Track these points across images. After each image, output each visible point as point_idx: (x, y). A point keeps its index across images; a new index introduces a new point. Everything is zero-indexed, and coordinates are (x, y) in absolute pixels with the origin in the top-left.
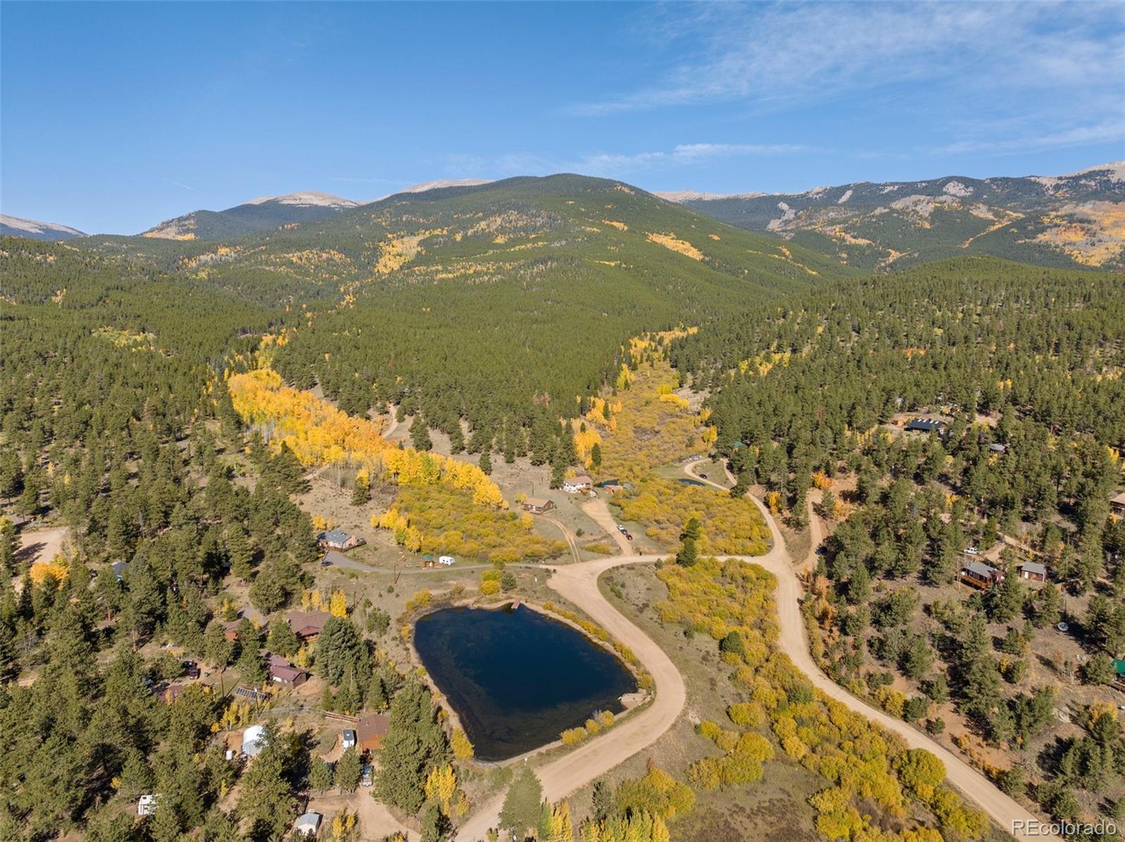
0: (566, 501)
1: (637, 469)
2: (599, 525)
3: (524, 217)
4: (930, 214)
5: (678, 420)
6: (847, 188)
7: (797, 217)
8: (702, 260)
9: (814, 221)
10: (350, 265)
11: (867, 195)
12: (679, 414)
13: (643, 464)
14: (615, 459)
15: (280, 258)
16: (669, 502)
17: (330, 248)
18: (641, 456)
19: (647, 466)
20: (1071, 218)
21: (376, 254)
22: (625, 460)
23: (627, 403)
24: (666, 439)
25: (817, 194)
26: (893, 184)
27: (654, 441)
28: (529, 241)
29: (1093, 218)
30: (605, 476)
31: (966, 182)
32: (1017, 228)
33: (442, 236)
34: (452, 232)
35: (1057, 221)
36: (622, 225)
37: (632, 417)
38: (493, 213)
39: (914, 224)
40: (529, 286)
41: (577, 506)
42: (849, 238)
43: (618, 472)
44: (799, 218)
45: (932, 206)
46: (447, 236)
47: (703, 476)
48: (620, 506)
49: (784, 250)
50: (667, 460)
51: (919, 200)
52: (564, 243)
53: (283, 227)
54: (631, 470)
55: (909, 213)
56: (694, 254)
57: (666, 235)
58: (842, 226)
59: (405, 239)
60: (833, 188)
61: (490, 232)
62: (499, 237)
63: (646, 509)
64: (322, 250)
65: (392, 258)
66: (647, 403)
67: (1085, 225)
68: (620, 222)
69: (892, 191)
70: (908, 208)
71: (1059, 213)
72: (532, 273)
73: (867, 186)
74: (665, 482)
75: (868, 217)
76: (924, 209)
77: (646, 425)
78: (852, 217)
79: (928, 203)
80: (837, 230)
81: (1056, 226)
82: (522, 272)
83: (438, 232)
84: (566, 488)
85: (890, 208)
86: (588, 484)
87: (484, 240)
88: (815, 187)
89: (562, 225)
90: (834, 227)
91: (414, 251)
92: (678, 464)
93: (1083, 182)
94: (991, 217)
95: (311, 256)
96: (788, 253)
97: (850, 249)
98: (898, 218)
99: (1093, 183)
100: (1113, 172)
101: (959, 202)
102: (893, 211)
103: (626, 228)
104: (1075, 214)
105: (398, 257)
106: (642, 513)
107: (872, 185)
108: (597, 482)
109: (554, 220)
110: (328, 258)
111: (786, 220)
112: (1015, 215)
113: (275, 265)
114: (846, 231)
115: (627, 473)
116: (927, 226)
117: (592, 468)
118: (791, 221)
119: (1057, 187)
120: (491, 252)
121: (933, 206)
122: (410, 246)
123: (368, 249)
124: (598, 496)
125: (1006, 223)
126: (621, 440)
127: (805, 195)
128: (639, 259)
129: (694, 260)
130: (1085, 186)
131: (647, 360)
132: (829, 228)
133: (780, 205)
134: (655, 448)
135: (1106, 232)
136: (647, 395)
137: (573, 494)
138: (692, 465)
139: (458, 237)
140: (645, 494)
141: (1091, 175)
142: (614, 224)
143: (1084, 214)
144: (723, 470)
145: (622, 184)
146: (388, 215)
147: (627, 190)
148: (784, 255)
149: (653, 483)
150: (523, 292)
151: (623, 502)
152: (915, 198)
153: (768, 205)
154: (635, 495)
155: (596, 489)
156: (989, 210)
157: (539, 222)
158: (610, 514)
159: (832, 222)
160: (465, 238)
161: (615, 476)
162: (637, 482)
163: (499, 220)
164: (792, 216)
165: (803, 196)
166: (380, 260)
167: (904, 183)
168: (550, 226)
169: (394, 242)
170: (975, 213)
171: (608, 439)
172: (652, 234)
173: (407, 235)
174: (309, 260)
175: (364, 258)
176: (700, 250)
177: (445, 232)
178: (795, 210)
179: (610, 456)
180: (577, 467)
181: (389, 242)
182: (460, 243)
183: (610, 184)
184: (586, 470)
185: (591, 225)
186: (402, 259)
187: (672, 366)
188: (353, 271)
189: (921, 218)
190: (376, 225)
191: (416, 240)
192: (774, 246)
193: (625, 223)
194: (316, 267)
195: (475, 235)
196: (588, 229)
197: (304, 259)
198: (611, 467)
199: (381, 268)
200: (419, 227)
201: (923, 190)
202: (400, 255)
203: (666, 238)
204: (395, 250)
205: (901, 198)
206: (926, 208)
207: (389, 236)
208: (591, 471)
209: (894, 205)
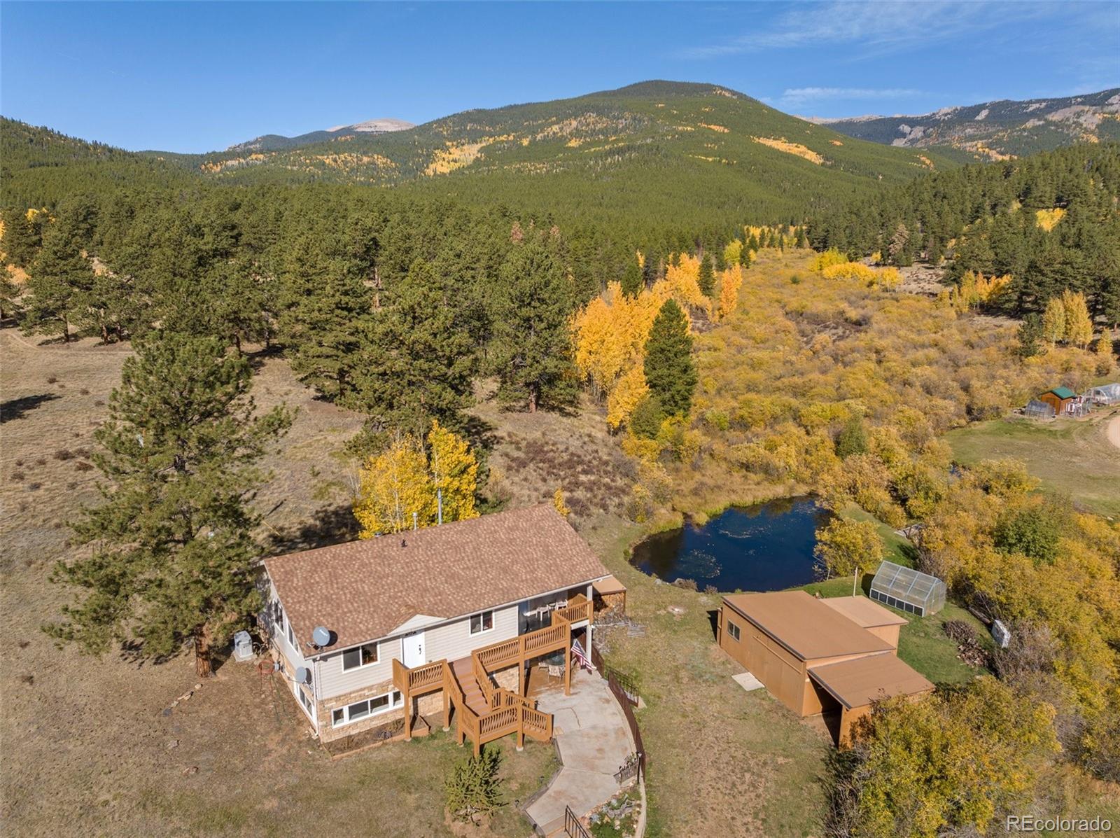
3: (604, 119)
4: (1098, 126)
6: (983, 107)
7: (926, 135)
8: (823, 164)
9: (947, 138)
10: (394, 170)
11: (1006, 113)
12: (886, 295)
15: (311, 159)
17: (376, 152)
21: (429, 158)
23: (750, 280)
25: (946, 115)
26: (1039, 101)
28: (607, 142)
30: (715, 473)
33: (507, 142)
34: (520, 137)
36: (722, 128)
38: (568, 117)
39: (1077, 138)
40: (599, 177)
42: (994, 155)
44: (929, 136)
45: (1099, 117)
46: (513, 142)
49: (923, 159)
51: (1083, 111)
52: (650, 140)
53: (336, 139)
55: (1070, 126)
56: (812, 156)
57: (775, 139)
58: (984, 141)
59: (465, 147)
60: (965, 108)
61: (562, 136)
62: (573, 141)
64: (365, 153)
65: (445, 163)
66: (795, 281)
68: (720, 125)
69: (1038, 109)
70: (1068, 119)
72: (604, 164)
73: (1006, 104)
75: (1016, 132)
76: (1090, 121)
78: (996, 132)
79: (1094, 114)
80: (979, 145)
82: (592, 163)
83: (503, 138)
85: (1046, 120)
87: (560, 141)
89: (649, 126)
90: (975, 143)
91: (473, 157)
95: (349, 159)
96: (928, 162)
98: (1056, 131)
102: (1049, 123)
103: (726, 131)
105: (452, 163)
107: (1013, 103)
109: (640, 121)
110: (368, 162)
111: (913, 139)
113: (301, 166)
114: (990, 146)
116: (1094, 140)
118: (919, 140)
120: (561, 154)
121: (1101, 117)
122: (468, 153)
123: (420, 156)
127: (931, 117)
128: (744, 156)
129: (813, 163)
132: (968, 144)
133: (901, 127)
139: (525, 142)
142: (712, 127)
145: (722, 88)
146: (451, 124)
147: (727, 94)
148: (924, 163)
150: (589, 183)
152: (1077, 109)
153: (887, 129)
157: (622, 123)
159: (972, 138)
160: (532, 143)
161: (768, 472)
163: (574, 123)
164: (920, 134)
165: (928, 117)
166: (430, 166)
167: (1055, 100)
168: (635, 127)
169: (451, 150)
171: (714, 332)
172: (759, 138)
173: (469, 143)
174: (345, 163)
175: (414, 163)
176: (819, 154)
177: (511, 138)
178: (922, 128)
179: (730, 375)
180: (555, 415)
181: (446, 149)
182: (527, 147)
183: (709, 88)
184: (600, 435)
185: (685, 125)
186: (457, 165)
187: (817, 249)
188: (396, 175)
189: (1086, 131)
190: (436, 134)
191: (479, 146)
192: (911, 154)
193: (726, 127)
194: (352, 169)
195: (545, 140)
196: (680, 128)
197: (339, 161)
198: (742, 424)
199: (430, 172)
200: (484, 134)
201: (1082, 103)
202: (455, 161)
203: (775, 142)
204: (451, 157)
205: (1056, 110)
206: (1092, 119)
207: (448, 143)
208: (630, 440)
209: (1050, 117)
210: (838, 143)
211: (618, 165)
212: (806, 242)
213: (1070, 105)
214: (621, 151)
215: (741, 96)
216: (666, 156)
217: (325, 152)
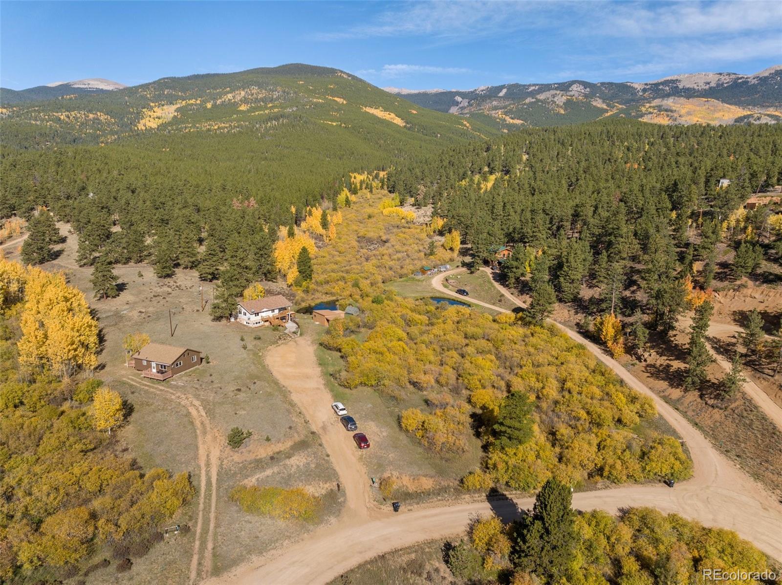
0: (235, 344)
1: (365, 284)
2: (292, 405)
3: (264, 91)
4: (564, 104)
5: (407, 230)
6: (503, 87)
7: (470, 105)
8: (405, 127)
9: (482, 107)
10: (113, 124)
11: (517, 92)
12: (407, 225)
13: (373, 277)
14: (333, 271)
15: (49, 116)
16: (425, 338)
17: (98, 110)
18: (369, 266)
19: (379, 279)
20: (660, 108)
21: (139, 116)
22: (347, 272)
23: (348, 217)
24: (398, 247)
25: (482, 91)
26: (534, 85)
27: (383, 250)
28: (266, 108)
29: (674, 108)
30: (318, 295)
31: (585, 84)
32: (625, 114)
33: (196, 105)
34: (205, 102)
35: (651, 110)
36: (342, 100)
37: (355, 228)
38: (239, 88)
39: (553, 110)
40: (263, 136)
41: (255, 354)
42: (509, 120)
43: (336, 289)
44: (472, 105)
45: (565, 98)
46: (200, 105)
47: (462, 292)
48: (340, 350)
49: (465, 122)
50: (405, 271)
51: (556, 94)
52: (295, 109)
53: (63, 97)
54: (356, 285)
55: (549, 103)
56: (398, 121)
57: (375, 108)
58: (502, 110)
59: (165, 107)
60: (493, 87)
61: (235, 102)
62: (243, 106)
63: (389, 357)
64: (90, 111)
65: (151, 120)
66: (370, 217)
67: (669, 113)
68: (340, 98)
69: (534, 90)
70: (548, 99)
71: (652, 105)
72: (266, 127)
73: (516, 86)
74: (411, 303)
75: (520, 105)
76: (560, 100)
77: (371, 235)
78: (510, 105)
79: (562, 96)
80: (500, 113)
81: (651, 113)
82: (258, 126)
83: (192, 101)
84: (243, 318)
85: (536, 98)
86: (285, 309)
87: (232, 107)
88: (481, 87)
89: (294, 97)
90: (497, 111)
91: (171, 115)
92: (420, 277)
93: (661, 87)
94: (605, 107)
95: (79, 115)
96: (468, 125)
97: (510, 127)
98: (542, 106)
99: (668, 88)
100: (680, 81)
101: (583, 96)
102: (538, 101)
103: (345, 102)
104: (662, 106)
105: (157, 120)
106: (384, 368)
107: (521, 85)
108: (303, 305)
109: (288, 94)
110: (94, 118)
111: (462, 107)
112: (620, 106)
113: (42, 120)
114: (506, 114)
115: (350, 290)
116: (562, 112)
117: (298, 283)
118: (466, 107)
119: (644, 90)
120: (235, 116)
122: (168, 112)
123: (132, 113)
124: (300, 331)
125: (615, 111)
126: (342, 249)
128: (356, 122)
129: (399, 126)
130: (663, 90)
131: (366, 188)
132: (494, 112)
133: (456, 99)
134: (386, 257)
135: (683, 119)
136: (369, 210)
137: (253, 330)
138: (441, 276)
139: (209, 106)
140: (383, 325)
141: (666, 83)
142: (336, 99)
143: (668, 105)
144: (490, 282)
145: (342, 72)
146: (152, 89)
147: (345, 76)
148: (465, 125)
149: (393, 304)
150: (257, 141)
151: (342, 341)
152: (553, 92)
153: (445, 100)
154: (365, 326)
155: (300, 317)
156: (604, 102)
157: (276, 95)
158: (318, 370)
159: (496, 108)
160: (215, 106)
161: (332, 294)
162: (366, 303)
163: (243, 93)
164: (466, 104)
165: (472, 92)
166: (141, 121)
167: (542, 85)
168: (285, 98)
169: (155, 109)
170: (594, 103)
171: (326, 249)
172: (366, 107)
173: (167, 104)
174: (76, 118)
175: (128, 119)
176: (402, 119)
177: (198, 102)
178: (467, 100)
179: (326, 267)
180: (271, 282)
181: (151, 109)
182: (210, 109)
183: (333, 71)
184: (285, 287)
185: (318, 98)
186: (161, 121)
187: (390, 192)
188: (116, 128)
189: (558, 106)
190: (142, 96)
191: (174, 107)
192: (457, 120)
193: (344, 99)
194: (82, 124)
195: (223, 103)
196: (315, 100)
197: (71, 118)
198: (327, 282)
199: (141, 126)
200: (177, 98)
201: (556, 89)
202: (159, 118)
203: (376, 110)
204: (155, 114)
205: (542, 93)
206: (561, 99)
207: (152, 104)
208: (294, 288)
209: (538, 97)
210: (415, 112)
211: (274, 128)
212: (385, 187)
213: (549, 90)
214: (277, 118)
215: (354, 77)
216: (306, 122)
217: (59, 110)
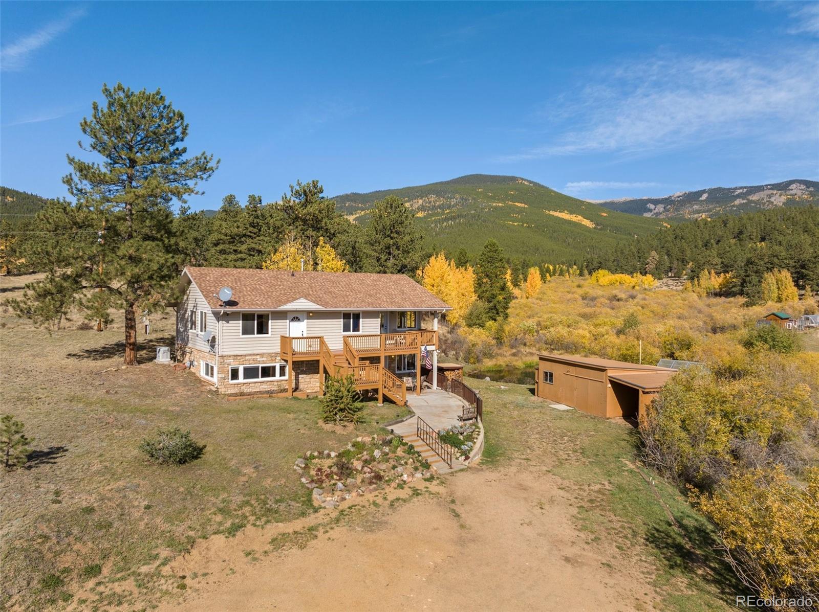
3: (441, 199)
4: (783, 204)
6: (704, 192)
7: (666, 210)
8: (595, 228)
9: (681, 212)
11: (721, 195)
25: (678, 197)
26: (742, 188)
28: (443, 214)
31: (807, 183)
36: (523, 205)
38: (416, 197)
40: (439, 234)
44: (668, 210)
49: (665, 224)
51: (772, 194)
52: (473, 212)
55: (765, 203)
56: (587, 223)
57: (560, 212)
58: (707, 214)
59: (345, 217)
60: (691, 193)
61: (412, 210)
62: (420, 213)
68: (521, 203)
69: (741, 193)
70: (763, 199)
72: (441, 226)
73: (719, 190)
75: (729, 207)
78: (715, 208)
79: (780, 195)
80: (703, 216)
85: (748, 199)
88: (677, 191)
89: (473, 203)
90: (700, 215)
98: (755, 207)
101: (808, 194)
102: (750, 202)
103: (526, 206)
107: (724, 189)
109: (466, 200)
111: (657, 213)
118: (661, 213)
121: (785, 198)
127: (668, 198)
128: (540, 222)
129: (587, 227)
132: (696, 216)
133: (648, 205)
142: (516, 204)
145: (523, 179)
147: (526, 183)
152: (768, 192)
153: (639, 206)
157: (453, 202)
159: (698, 212)
163: (421, 202)
164: (662, 209)
165: (666, 199)
167: (751, 187)
168: (463, 204)
172: (549, 211)
176: (592, 221)
178: (663, 206)
183: (513, 179)
185: (497, 203)
189: (776, 206)
191: (354, 217)
192: (656, 222)
193: (526, 204)
196: (494, 204)
200: (357, 209)
201: (772, 189)
203: (561, 214)
205: (754, 193)
206: (779, 199)
209: (750, 198)
210: (605, 215)
211: (451, 227)
212: (586, 272)
213: (763, 190)
214: (453, 219)
215: (535, 184)
216: (485, 221)
